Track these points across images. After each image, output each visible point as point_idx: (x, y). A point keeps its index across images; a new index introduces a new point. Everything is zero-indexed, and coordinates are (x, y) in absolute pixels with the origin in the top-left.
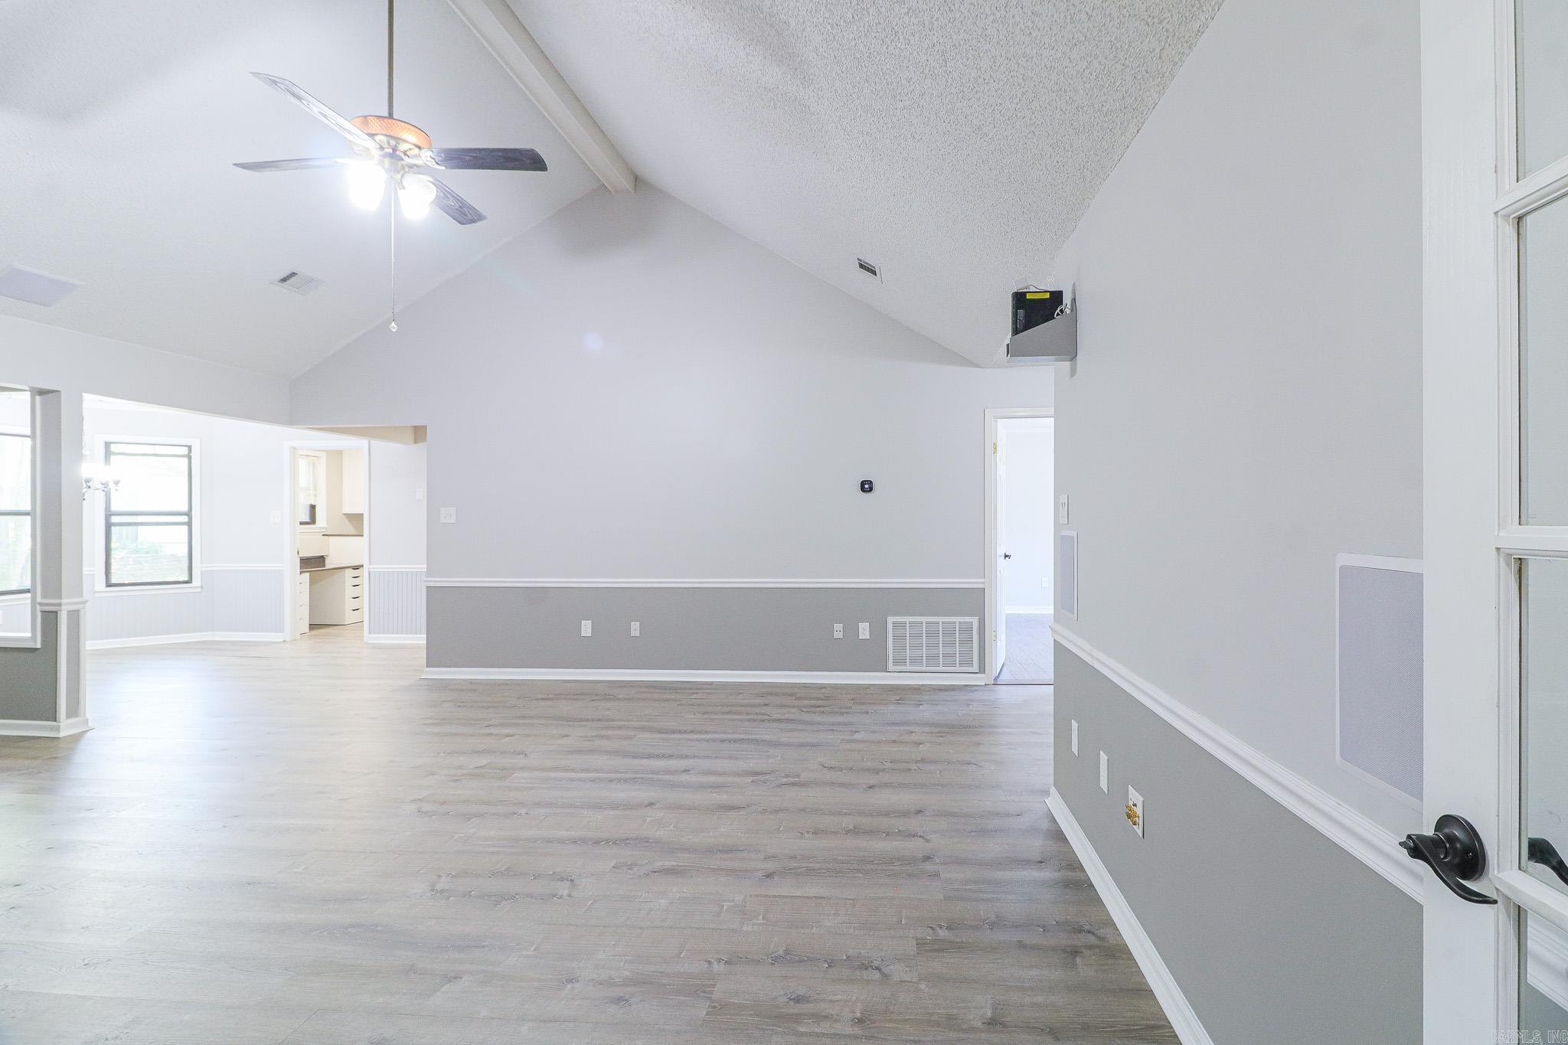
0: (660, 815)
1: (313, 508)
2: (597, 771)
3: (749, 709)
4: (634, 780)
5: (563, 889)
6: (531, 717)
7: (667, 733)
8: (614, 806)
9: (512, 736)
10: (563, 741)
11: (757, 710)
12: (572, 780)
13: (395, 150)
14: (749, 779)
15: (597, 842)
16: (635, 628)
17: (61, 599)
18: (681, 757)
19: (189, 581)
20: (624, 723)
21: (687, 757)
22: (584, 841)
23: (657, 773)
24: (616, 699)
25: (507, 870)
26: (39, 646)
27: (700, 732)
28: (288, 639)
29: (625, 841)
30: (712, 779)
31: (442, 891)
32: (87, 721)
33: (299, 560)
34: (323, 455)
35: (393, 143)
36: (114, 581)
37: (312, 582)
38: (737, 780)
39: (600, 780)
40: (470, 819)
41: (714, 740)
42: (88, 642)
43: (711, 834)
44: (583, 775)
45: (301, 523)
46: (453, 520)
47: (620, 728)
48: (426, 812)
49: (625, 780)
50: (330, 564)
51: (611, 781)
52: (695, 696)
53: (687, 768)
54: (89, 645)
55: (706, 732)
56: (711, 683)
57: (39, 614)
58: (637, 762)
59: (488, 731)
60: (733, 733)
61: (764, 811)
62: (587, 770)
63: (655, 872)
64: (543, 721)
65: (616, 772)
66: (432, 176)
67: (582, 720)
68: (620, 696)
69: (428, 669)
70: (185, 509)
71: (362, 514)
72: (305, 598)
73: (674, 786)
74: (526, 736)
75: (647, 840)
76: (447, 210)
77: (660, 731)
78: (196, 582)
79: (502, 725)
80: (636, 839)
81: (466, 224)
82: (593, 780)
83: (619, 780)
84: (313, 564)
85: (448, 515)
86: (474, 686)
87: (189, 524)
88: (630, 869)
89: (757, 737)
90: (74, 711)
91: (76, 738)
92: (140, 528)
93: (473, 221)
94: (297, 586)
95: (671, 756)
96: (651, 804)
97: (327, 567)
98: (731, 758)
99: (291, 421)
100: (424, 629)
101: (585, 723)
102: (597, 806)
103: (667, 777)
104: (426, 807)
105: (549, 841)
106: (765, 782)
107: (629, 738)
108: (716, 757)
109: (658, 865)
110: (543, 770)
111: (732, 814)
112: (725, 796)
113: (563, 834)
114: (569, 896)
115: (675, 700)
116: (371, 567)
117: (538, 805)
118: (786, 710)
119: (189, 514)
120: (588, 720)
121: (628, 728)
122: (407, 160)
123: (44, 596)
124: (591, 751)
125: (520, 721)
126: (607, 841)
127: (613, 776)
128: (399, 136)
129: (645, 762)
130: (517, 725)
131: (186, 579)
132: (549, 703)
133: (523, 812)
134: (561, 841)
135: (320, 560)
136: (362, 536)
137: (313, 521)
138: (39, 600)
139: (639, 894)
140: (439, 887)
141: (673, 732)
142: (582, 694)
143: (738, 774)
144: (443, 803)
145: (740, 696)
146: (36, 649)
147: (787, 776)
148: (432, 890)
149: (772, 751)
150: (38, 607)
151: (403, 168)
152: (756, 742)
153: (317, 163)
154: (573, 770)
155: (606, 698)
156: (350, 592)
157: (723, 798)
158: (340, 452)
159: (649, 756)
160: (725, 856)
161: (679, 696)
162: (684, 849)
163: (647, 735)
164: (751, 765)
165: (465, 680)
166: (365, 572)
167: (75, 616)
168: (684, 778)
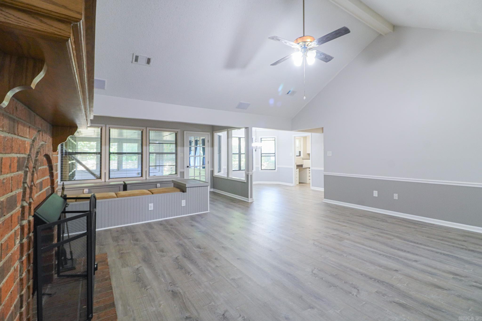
0: (400, 277)
1: (300, 152)
2: (374, 248)
3: (454, 241)
4: (390, 257)
5: (355, 292)
6: (354, 222)
7: (408, 241)
8: (380, 266)
9: (346, 226)
10: (363, 233)
11: (460, 243)
12: (365, 249)
13: (305, 45)
14: (451, 276)
15: (371, 278)
16: (396, 196)
17: (249, 172)
18: (413, 254)
19: (275, 169)
20: (389, 232)
21: (417, 255)
22: (366, 276)
23: (401, 257)
24: (387, 222)
25: (336, 275)
26: (246, 182)
27: (425, 245)
28: (294, 185)
29: (382, 282)
30: (430, 269)
31: (315, 274)
32: (253, 199)
33: (296, 166)
34: (302, 138)
35: (304, 43)
36: (262, 169)
37: (299, 172)
38: (444, 274)
39: (376, 253)
40: (327, 252)
41: (432, 251)
42: (253, 182)
43: (426, 296)
44: (369, 248)
45: (297, 156)
46: (331, 155)
47: (387, 234)
48: (316, 245)
49: (386, 256)
50: (304, 167)
51: (380, 254)
52: (424, 228)
53: (417, 260)
54: (254, 183)
55: (428, 246)
56: (434, 224)
57: (246, 175)
58: (392, 250)
59: (339, 223)
60: (443, 250)
61: (459, 296)
62: (371, 247)
63: (395, 302)
64: (357, 224)
65: (383, 251)
66: (316, 50)
67: (372, 227)
68: (388, 221)
69: (325, 199)
70: (274, 152)
71: (310, 154)
72: (298, 176)
73: (408, 266)
74: (351, 228)
75: (393, 286)
76: (322, 59)
77: (405, 240)
78: (276, 170)
79: (344, 222)
80: (388, 283)
81: (328, 62)
82: (373, 252)
83: (384, 255)
84: (300, 166)
85: (330, 154)
86: (337, 207)
87: (275, 156)
88: (383, 296)
89: (458, 256)
90: (251, 197)
91: (252, 203)
92: (271, 157)
93: (330, 60)
94: (296, 172)
95: (408, 252)
96: (396, 271)
97: (303, 167)
98: (441, 262)
99: (292, 129)
100: (324, 187)
101: (373, 229)
102: (372, 263)
103: (405, 261)
104: (316, 243)
105: (352, 270)
106: (461, 280)
107: (391, 239)
108: (433, 259)
109: (396, 299)
110: (354, 242)
111: (440, 290)
112: (436, 280)
113: (358, 269)
114: (356, 296)
115: (414, 228)
116: (312, 168)
117: (350, 254)
118: (477, 247)
119: (275, 154)
120: (374, 227)
121: (391, 235)
122: (308, 47)
123: (247, 171)
124: (373, 240)
125: (349, 222)
126: (375, 280)
127: (381, 253)
128: (305, 41)
129: (396, 251)
130: (348, 223)
131: (274, 169)
132: (361, 218)
133: (345, 255)
134: (357, 272)
135: (301, 166)
136: (310, 159)
137: (300, 156)
138: (246, 172)
139: (386, 309)
140: (314, 272)
141: (411, 242)
142: (373, 217)
143: (444, 271)
144: (321, 243)
145: (450, 234)
146: (245, 183)
147: (476, 282)
148: (312, 272)
149: (467, 266)
150: (246, 174)
151: (307, 50)
152: (457, 258)
153: (287, 58)
154: (366, 246)
155: (383, 221)
156: (308, 175)
157: (435, 280)
158: (306, 137)
159: (399, 249)
160: (433, 310)
161: (416, 227)
162: (411, 298)
163: (398, 240)
164: (453, 269)
165: (335, 204)
166: (311, 169)
167: (251, 176)
168: (414, 264)
